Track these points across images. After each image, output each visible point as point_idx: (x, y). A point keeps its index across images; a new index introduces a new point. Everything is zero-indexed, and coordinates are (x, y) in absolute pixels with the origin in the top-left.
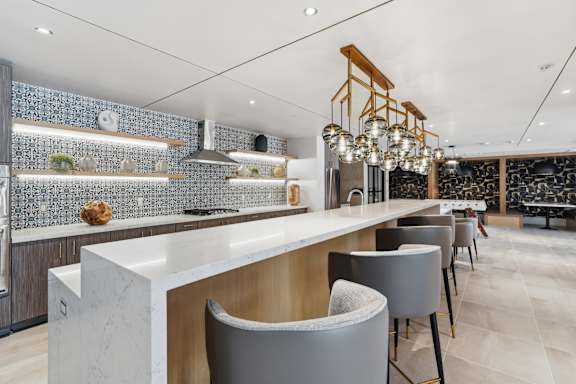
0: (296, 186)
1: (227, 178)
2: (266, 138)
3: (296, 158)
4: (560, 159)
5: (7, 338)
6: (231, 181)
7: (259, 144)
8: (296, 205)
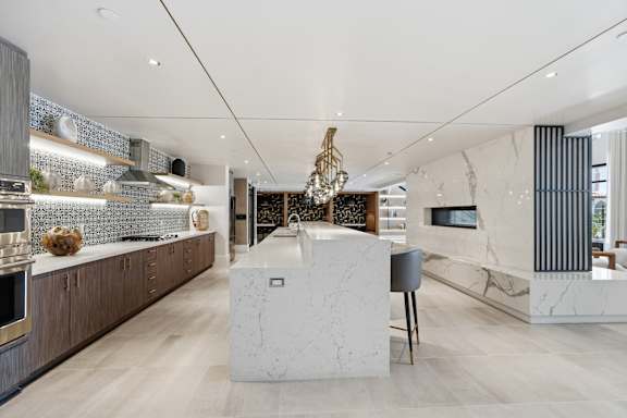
0: (206, 212)
1: (151, 202)
2: (183, 163)
3: (203, 184)
4: (357, 195)
5: (17, 397)
6: (154, 205)
7: (177, 168)
8: (204, 230)
